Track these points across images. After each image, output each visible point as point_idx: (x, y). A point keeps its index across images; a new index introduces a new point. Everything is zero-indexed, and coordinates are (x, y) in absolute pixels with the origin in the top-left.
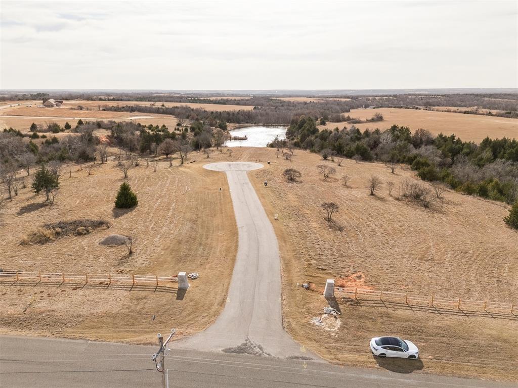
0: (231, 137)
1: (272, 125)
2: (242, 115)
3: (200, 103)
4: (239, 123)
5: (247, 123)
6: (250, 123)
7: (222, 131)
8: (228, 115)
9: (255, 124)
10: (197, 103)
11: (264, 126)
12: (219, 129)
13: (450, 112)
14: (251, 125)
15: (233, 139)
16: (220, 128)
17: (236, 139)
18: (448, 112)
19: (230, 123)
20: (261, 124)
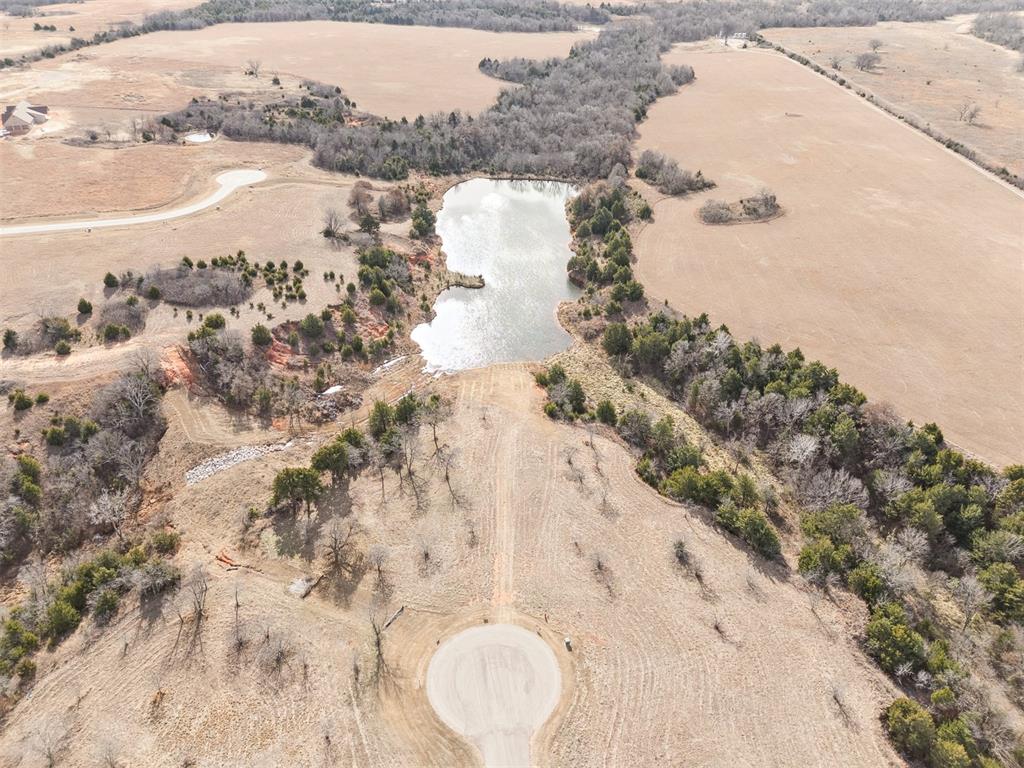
0: (448, 277)
2: (462, 144)
3: (354, 20)
4: (456, 174)
5: (474, 168)
6: (480, 168)
9: (492, 174)
10: (345, 19)
11: (511, 180)
13: (917, 127)
14: (483, 176)
15: (453, 286)
18: (911, 124)
19: (436, 176)
20: (506, 175)
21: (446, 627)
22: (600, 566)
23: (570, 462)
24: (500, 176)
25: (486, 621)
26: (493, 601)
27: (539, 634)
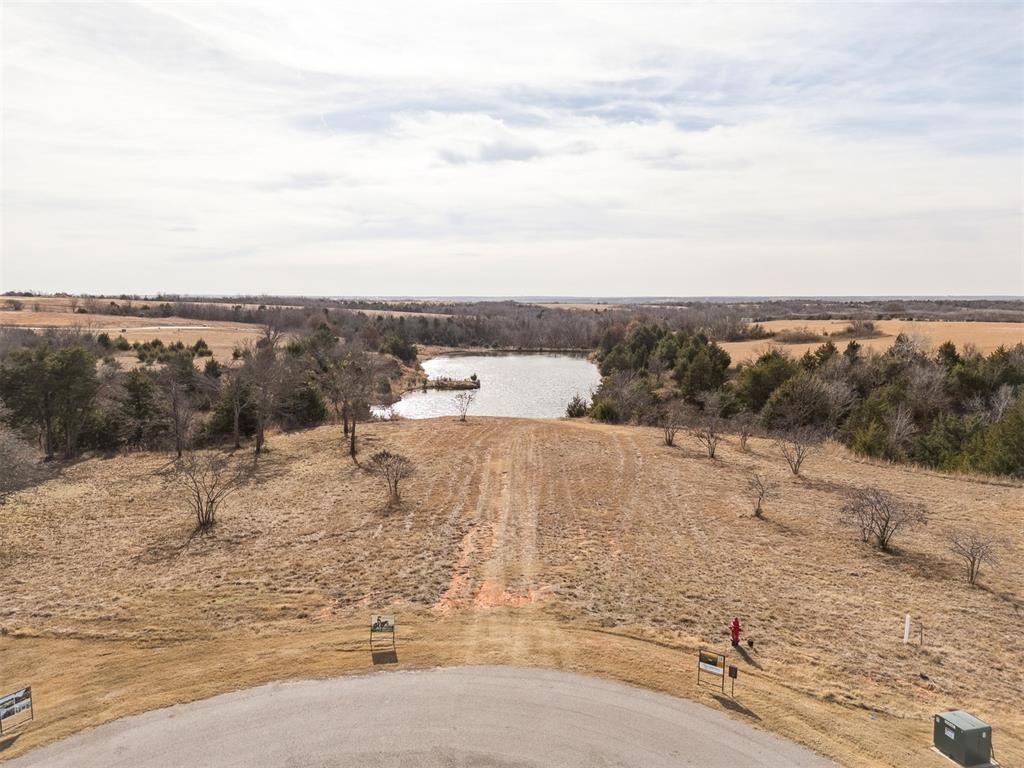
0: (425, 382)
1: (541, 351)
4: (452, 346)
5: (474, 344)
6: (481, 345)
7: (400, 362)
8: (421, 326)
9: (494, 346)
11: (519, 352)
12: (389, 356)
14: (484, 350)
15: (432, 387)
16: (394, 354)
17: (442, 385)
19: (426, 344)
20: (511, 348)
21: (121, 680)
22: (883, 546)
23: (670, 443)
24: (507, 348)
25: (384, 659)
26: (441, 607)
27: (731, 705)
